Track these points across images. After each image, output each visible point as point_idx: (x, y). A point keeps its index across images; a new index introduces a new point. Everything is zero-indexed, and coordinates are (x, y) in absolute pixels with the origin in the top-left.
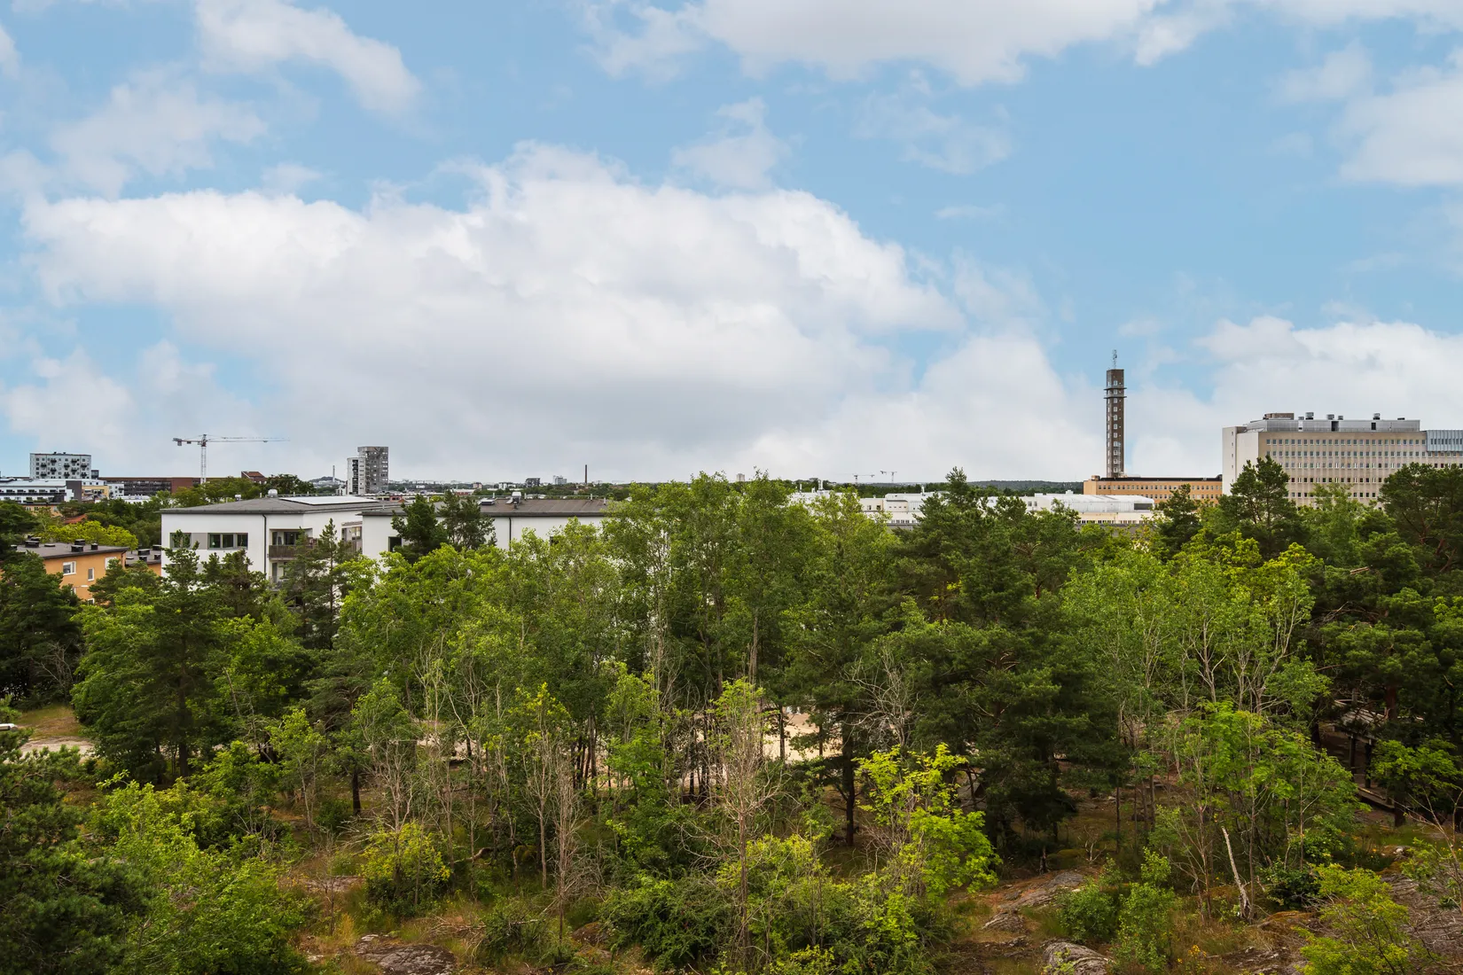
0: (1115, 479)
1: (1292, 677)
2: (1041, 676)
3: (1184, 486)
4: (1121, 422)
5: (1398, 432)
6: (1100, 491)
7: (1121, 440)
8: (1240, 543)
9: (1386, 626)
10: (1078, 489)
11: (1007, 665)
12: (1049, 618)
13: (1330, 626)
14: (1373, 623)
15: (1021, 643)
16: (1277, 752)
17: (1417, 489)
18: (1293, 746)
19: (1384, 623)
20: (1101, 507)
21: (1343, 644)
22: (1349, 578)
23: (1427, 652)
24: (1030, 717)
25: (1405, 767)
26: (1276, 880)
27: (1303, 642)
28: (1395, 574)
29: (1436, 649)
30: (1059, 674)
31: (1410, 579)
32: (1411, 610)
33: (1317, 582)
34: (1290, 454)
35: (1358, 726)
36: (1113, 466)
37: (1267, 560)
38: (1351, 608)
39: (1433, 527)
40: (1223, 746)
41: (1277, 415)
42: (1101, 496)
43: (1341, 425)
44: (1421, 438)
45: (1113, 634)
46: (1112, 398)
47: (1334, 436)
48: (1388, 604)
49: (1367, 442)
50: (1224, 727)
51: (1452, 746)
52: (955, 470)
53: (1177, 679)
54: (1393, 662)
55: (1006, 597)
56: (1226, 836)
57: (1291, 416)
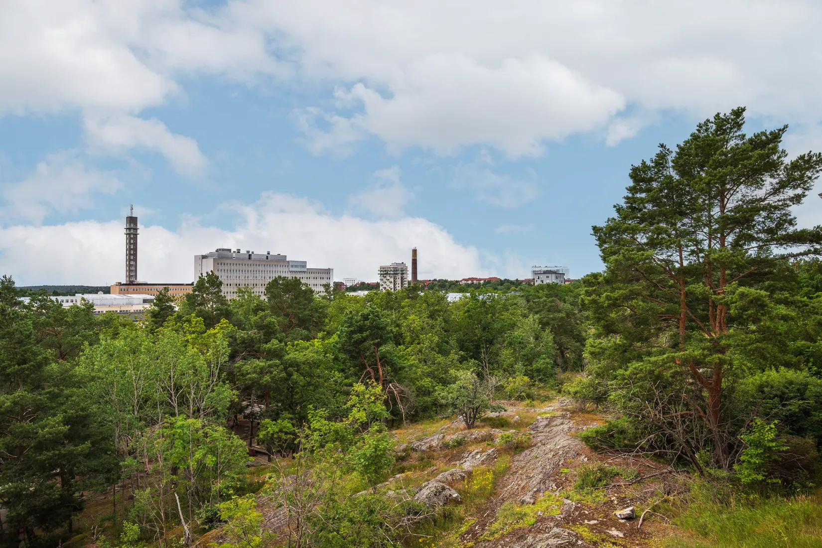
0: (131, 284)
1: (218, 394)
2: (55, 421)
3: (165, 288)
4: (135, 249)
5: (278, 261)
6: (121, 292)
7: (135, 260)
8: (194, 320)
9: (264, 360)
10: (107, 290)
11: (28, 418)
12: (64, 379)
13: (239, 363)
14: (259, 358)
15: (40, 400)
16: (208, 440)
17: (281, 288)
18: (216, 435)
19: (263, 358)
20: (121, 302)
21: (245, 372)
22: (248, 336)
23: (282, 371)
24: (45, 452)
25: (271, 432)
26: (204, 516)
27: (225, 374)
28: (268, 332)
29: (285, 369)
30: (69, 417)
31: (275, 335)
32: (275, 351)
33: (232, 339)
34: (229, 271)
35: (252, 414)
36: (130, 276)
37: (209, 329)
38: (249, 352)
39: (288, 308)
40: (178, 443)
41: (223, 250)
42: (122, 295)
43: (253, 257)
44: (287, 264)
45: (112, 383)
46: (130, 234)
47: (250, 262)
48: (265, 348)
49: (265, 266)
50: (179, 431)
51: (291, 416)
52: (5, 277)
53: (154, 406)
54: (267, 378)
55: (28, 368)
56: (177, 498)
57: (230, 250)
